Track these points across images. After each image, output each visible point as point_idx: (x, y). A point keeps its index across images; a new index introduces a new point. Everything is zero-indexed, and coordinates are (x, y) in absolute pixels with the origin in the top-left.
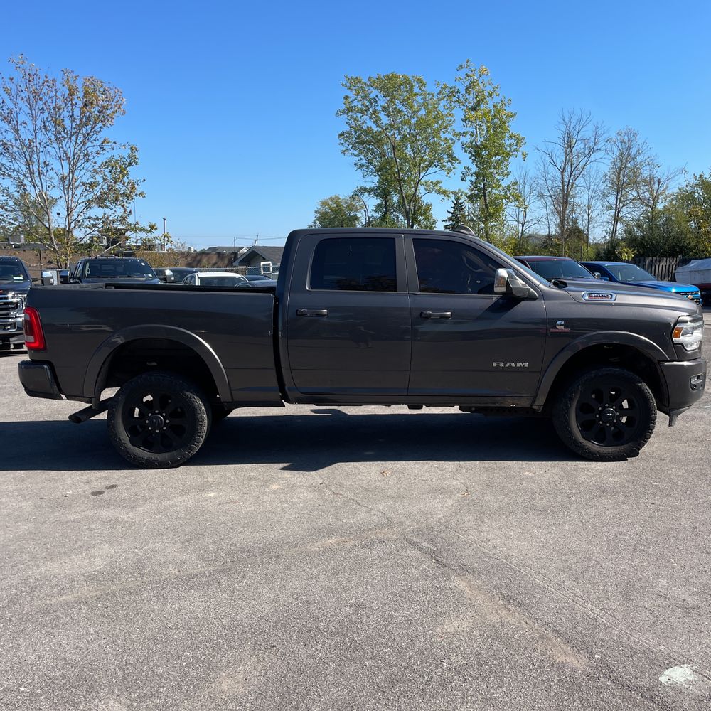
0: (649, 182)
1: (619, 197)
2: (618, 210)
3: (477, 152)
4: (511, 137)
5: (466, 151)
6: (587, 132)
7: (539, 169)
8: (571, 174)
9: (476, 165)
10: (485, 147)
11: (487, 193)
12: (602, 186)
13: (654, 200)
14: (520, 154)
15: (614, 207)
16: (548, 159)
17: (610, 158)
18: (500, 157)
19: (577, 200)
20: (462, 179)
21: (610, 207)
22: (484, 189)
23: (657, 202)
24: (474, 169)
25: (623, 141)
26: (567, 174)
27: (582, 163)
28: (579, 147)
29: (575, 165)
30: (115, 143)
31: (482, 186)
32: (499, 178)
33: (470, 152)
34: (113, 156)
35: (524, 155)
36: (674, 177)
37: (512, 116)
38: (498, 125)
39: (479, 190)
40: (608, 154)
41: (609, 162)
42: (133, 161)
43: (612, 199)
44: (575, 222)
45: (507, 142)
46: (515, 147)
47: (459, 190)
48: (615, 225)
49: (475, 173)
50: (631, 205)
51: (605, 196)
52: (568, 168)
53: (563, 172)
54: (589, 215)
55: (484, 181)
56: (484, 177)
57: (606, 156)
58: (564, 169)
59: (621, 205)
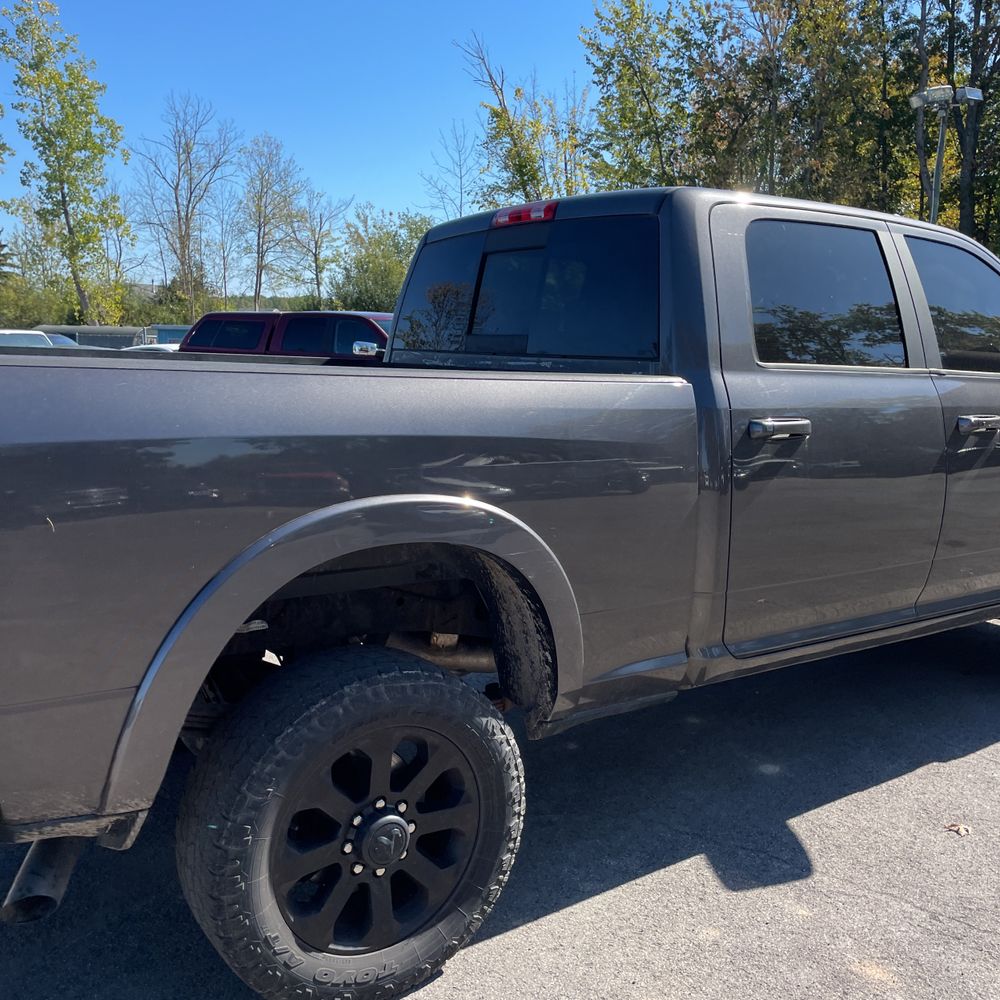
0: (302, 216)
1: (262, 235)
2: (261, 255)
3: (47, 139)
4: (100, 122)
5: (27, 137)
6: (210, 132)
8: (191, 193)
9: (47, 161)
10: (60, 134)
11: (71, 212)
13: (316, 243)
14: (117, 152)
15: (256, 248)
16: (153, 168)
17: (246, 176)
18: (88, 154)
19: (204, 235)
20: (24, 183)
21: (248, 250)
22: (64, 202)
23: (320, 247)
24: (43, 168)
25: (261, 155)
26: (183, 193)
27: (207, 178)
28: (199, 153)
29: (196, 181)
31: (60, 198)
32: (89, 187)
33: (35, 139)
35: (125, 155)
36: (339, 213)
37: (100, 88)
38: (77, 105)
39: (56, 204)
40: (242, 170)
41: (243, 183)
43: (252, 236)
44: (200, 267)
45: (96, 131)
46: (109, 140)
47: (12, 200)
48: (259, 276)
49: (45, 175)
50: (279, 249)
51: (242, 232)
52: (184, 183)
53: (176, 189)
54: (224, 258)
55: (63, 188)
56: (62, 182)
57: (238, 173)
58: (178, 184)
59: (265, 247)
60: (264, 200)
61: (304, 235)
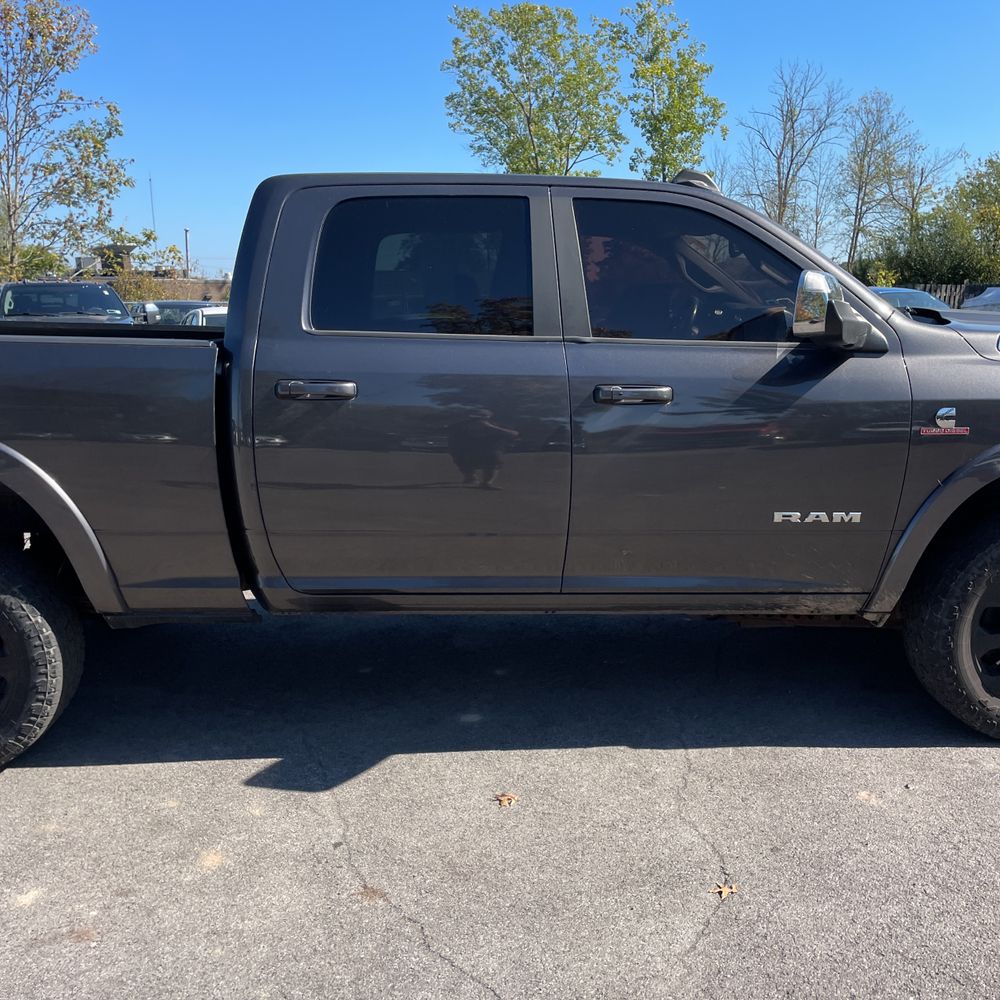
0: (907, 173)
1: (862, 195)
2: (859, 216)
3: (653, 126)
4: (704, 103)
5: (637, 125)
6: (817, 98)
7: (744, 154)
8: (792, 161)
9: (653, 146)
10: (666, 118)
12: (838, 180)
13: (914, 200)
14: (717, 130)
15: (854, 211)
16: (758, 139)
17: (850, 136)
18: (688, 134)
19: (800, 201)
20: (632, 168)
21: (846, 212)
23: (918, 203)
24: (649, 152)
25: (869, 112)
26: (786, 161)
27: (809, 145)
28: (804, 120)
29: (798, 148)
30: (81, 98)
33: (644, 126)
34: (81, 122)
35: (724, 131)
36: (945, 164)
37: (707, 70)
38: (684, 89)
40: (847, 131)
41: (848, 143)
42: (113, 130)
43: (851, 200)
45: (699, 110)
46: (710, 119)
48: (855, 239)
49: (651, 159)
50: (879, 208)
51: (841, 195)
52: (788, 153)
53: (779, 158)
54: (817, 223)
55: (664, 170)
56: (664, 165)
57: (843, 134)
58: (781, 153)
59: (864, 208)
60: (867, 159)
61: (902, 193)
